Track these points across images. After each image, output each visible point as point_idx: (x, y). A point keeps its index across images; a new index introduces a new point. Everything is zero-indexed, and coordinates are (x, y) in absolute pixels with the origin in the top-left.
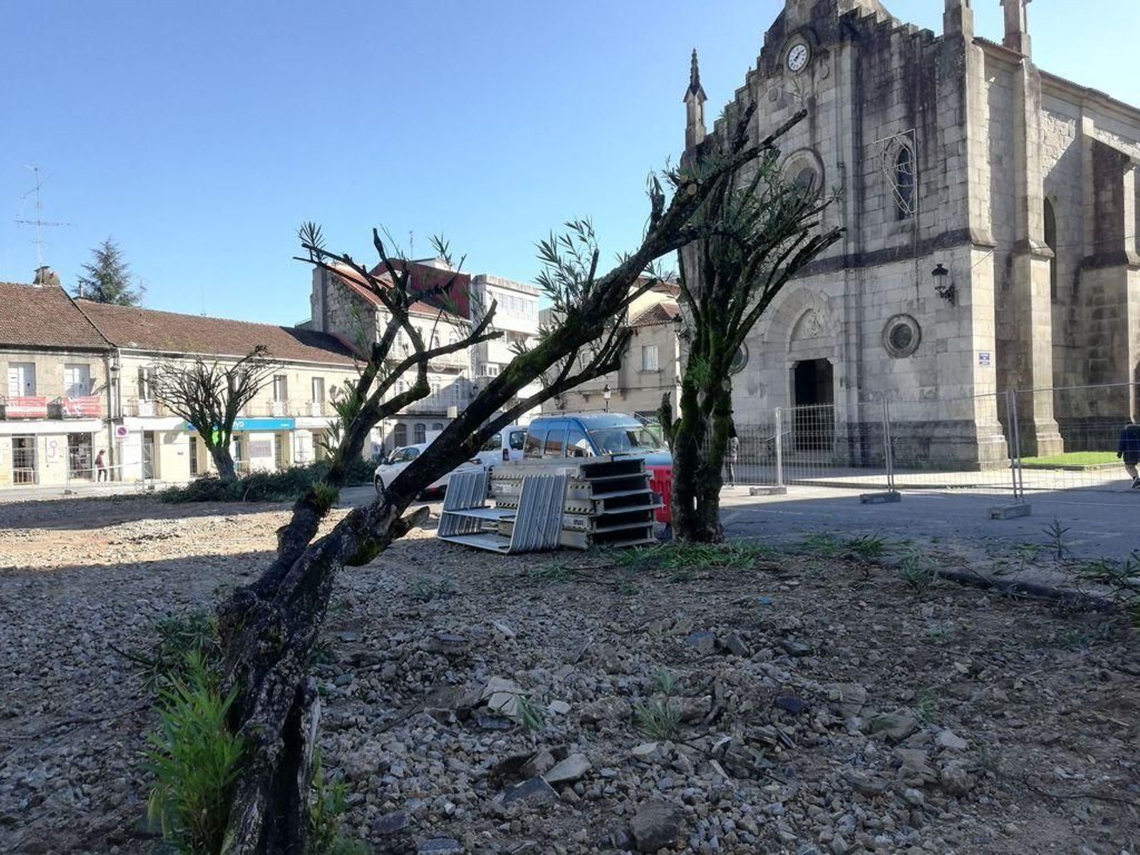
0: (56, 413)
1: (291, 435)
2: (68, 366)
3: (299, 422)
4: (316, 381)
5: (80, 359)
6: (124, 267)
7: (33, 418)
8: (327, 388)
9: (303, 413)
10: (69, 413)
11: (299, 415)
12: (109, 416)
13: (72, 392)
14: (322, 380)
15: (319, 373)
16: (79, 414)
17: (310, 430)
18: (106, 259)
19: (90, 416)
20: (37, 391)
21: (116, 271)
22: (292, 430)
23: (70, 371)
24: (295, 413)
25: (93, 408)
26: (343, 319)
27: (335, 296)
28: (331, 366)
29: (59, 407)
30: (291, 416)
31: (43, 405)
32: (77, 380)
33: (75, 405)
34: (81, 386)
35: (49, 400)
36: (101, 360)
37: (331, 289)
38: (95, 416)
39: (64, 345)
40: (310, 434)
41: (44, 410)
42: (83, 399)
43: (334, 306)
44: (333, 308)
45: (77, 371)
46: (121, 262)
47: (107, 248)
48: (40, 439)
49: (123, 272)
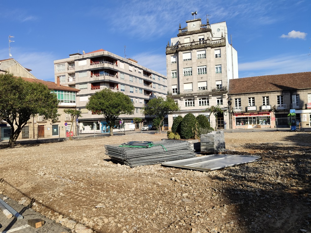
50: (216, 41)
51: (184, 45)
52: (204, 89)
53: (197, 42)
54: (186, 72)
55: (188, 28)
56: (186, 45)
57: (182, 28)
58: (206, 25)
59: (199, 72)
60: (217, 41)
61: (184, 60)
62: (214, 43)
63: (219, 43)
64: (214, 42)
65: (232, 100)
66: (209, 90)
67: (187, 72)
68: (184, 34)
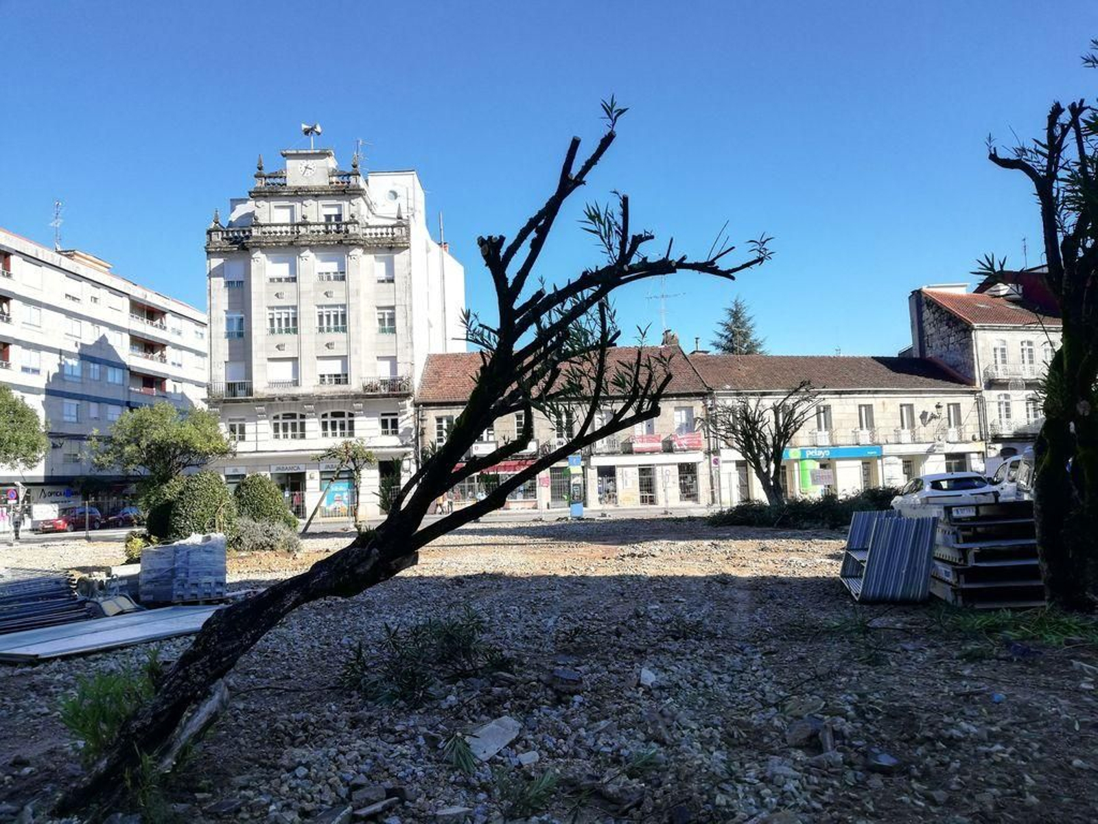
0: (669, 448)
1: (879, 462)
2: (677, 409)
3: (886, 449)
4: (904, 408)
5: (685, 403)
6: (750, 319)
7: (652, 452)
8: (917, 415)
9: (892, 439)
10: (678, 447)
11: (887, 443)
12: (709, 449)
13: (680, 430)
14: (911, 406)
15: (907, 399)
16: (686, 447)
17: (900, 456)
18: (736, 315)
19: (694, 449)
20: (655, 431)
21: (743, 324)
22: (881, 457)
23: (678, 413)
24: (882, 441)
25: (696, 442)
26: (939, 342)
27: (930, 321)
28: (920, 392)
29: (670, 442)
30: (879, 444)
31: (659, 441)
32: (684, 420)
33: (682, 440)
34: (687, 425)
35: (663, 437)
36: (701, 402)
37: (927, 314)
38: (698, 449)
39: (673, 392)
40: (900, 461)
41: (660, 445)
42: (688, 435)
43: (929, 330)
44: (930, 332)
45: (684, 412)
46: (747, 315)
47: (736, 305)
48: (658, 469)
49: (749, 324)
50: (379, 231)
51: (273, 229)
52: (338, 382)
53: (315, 224)
54: (276, 322)
55: (288, 174)
56: (278, 229)
57: (266, 172)
58: (349, 175)
59: (321, 323)
60: (384, 230)
61: (272, 280)
62: (374, 236)
63: (390, 236)
64: (373, 231)
65: (426, 420)
66: (355, 386)
67: (280, 320)
68: (273, 190)
